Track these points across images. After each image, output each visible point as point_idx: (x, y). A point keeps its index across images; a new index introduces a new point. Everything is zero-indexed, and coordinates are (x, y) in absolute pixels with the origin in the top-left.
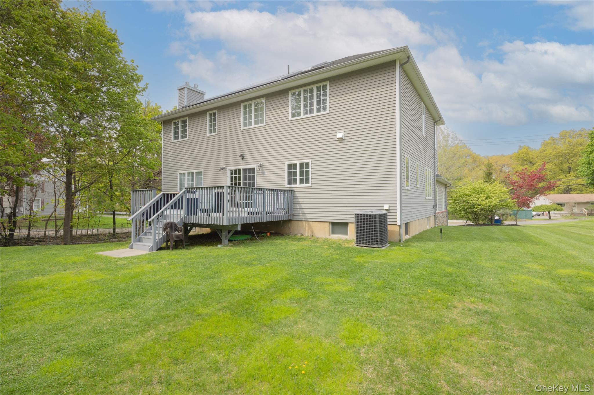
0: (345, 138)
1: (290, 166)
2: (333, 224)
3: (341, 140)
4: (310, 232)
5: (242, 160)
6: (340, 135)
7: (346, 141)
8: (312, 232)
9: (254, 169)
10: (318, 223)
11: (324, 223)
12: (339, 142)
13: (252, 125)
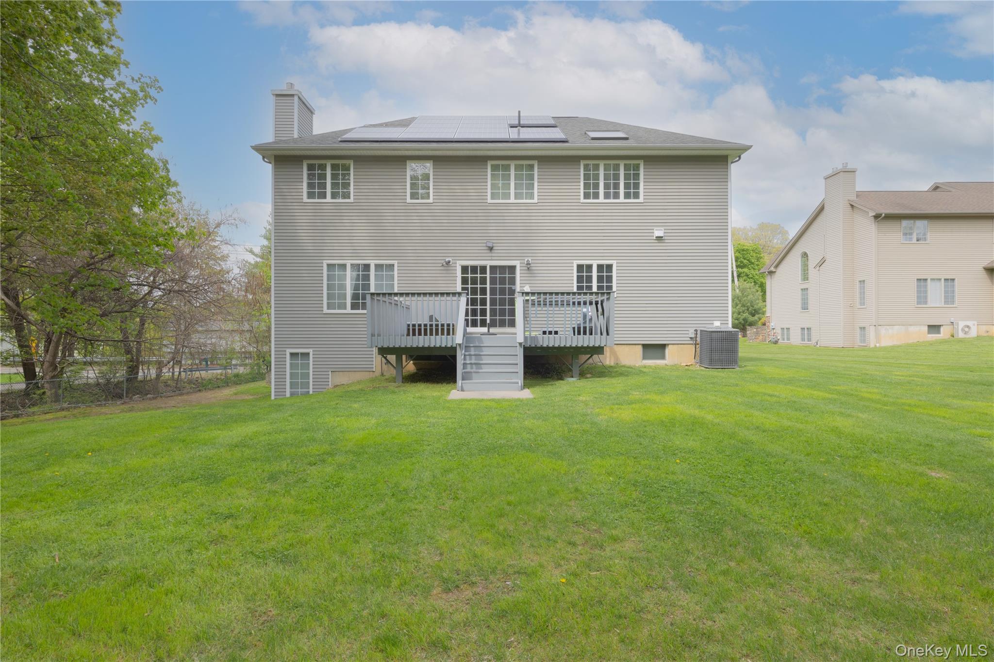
0: (666, 238)
1: (580, 268)
2: (646, 347)
3: (659, 238)
4: (613, 358)
5: (489, 251)
6: (658, 233)
7: (666, 241)
8: (617, 358)
10: (626, 346)
11: (634, 346)
12: (656, 241)
13: (509, 199)
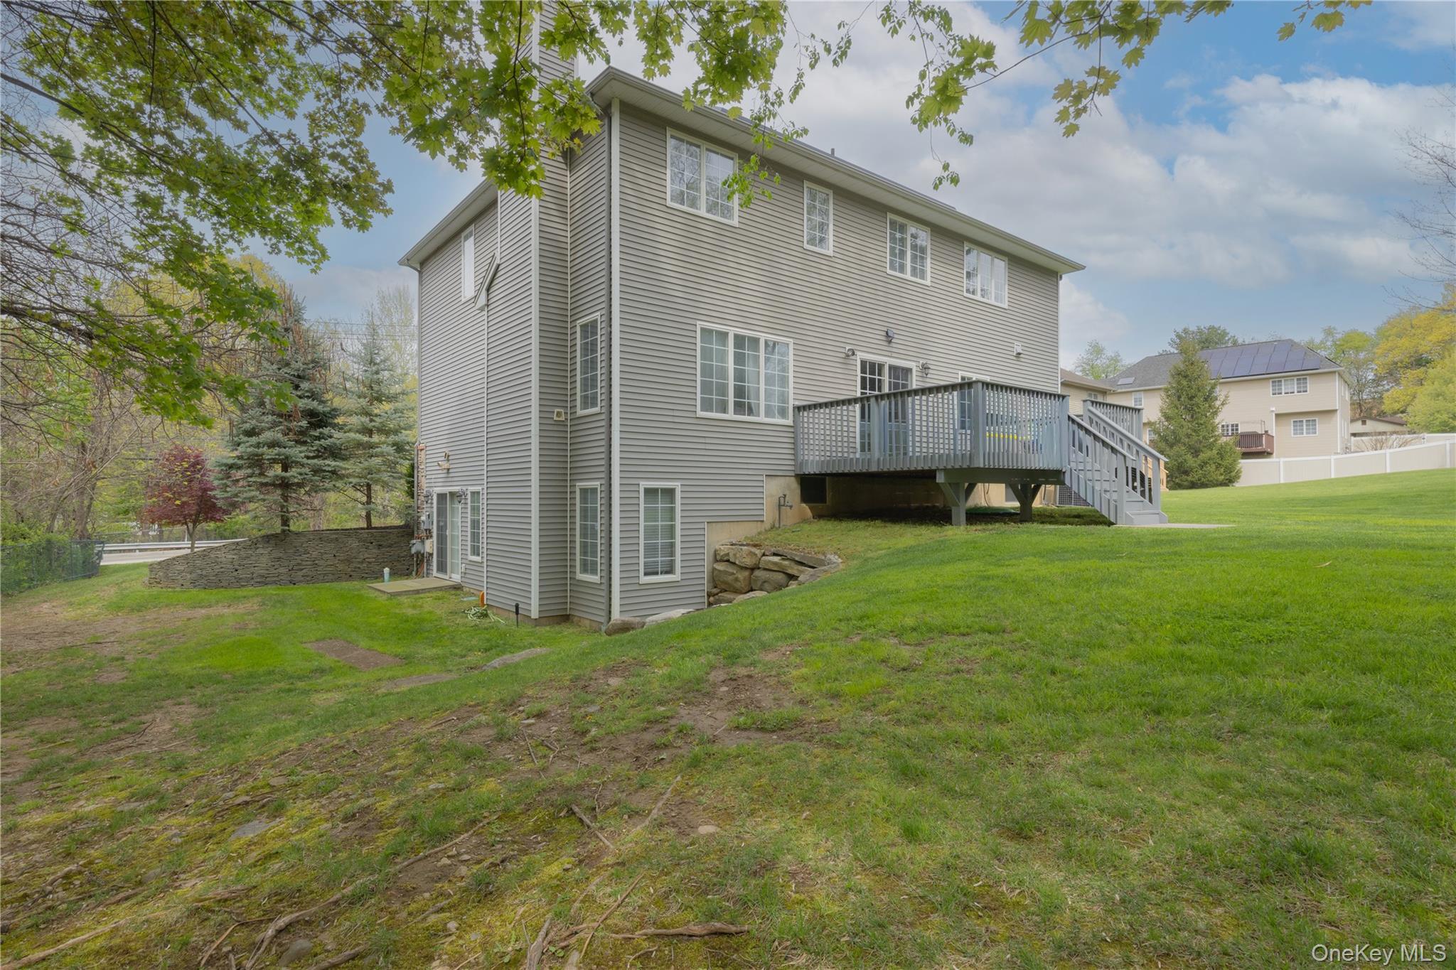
3: (1018, 355)
5: (888, 344)
6: (1018, 348)
7: (1022, 360)
9: (910, 370)
12: (1016, 359)
13: (906, 274)
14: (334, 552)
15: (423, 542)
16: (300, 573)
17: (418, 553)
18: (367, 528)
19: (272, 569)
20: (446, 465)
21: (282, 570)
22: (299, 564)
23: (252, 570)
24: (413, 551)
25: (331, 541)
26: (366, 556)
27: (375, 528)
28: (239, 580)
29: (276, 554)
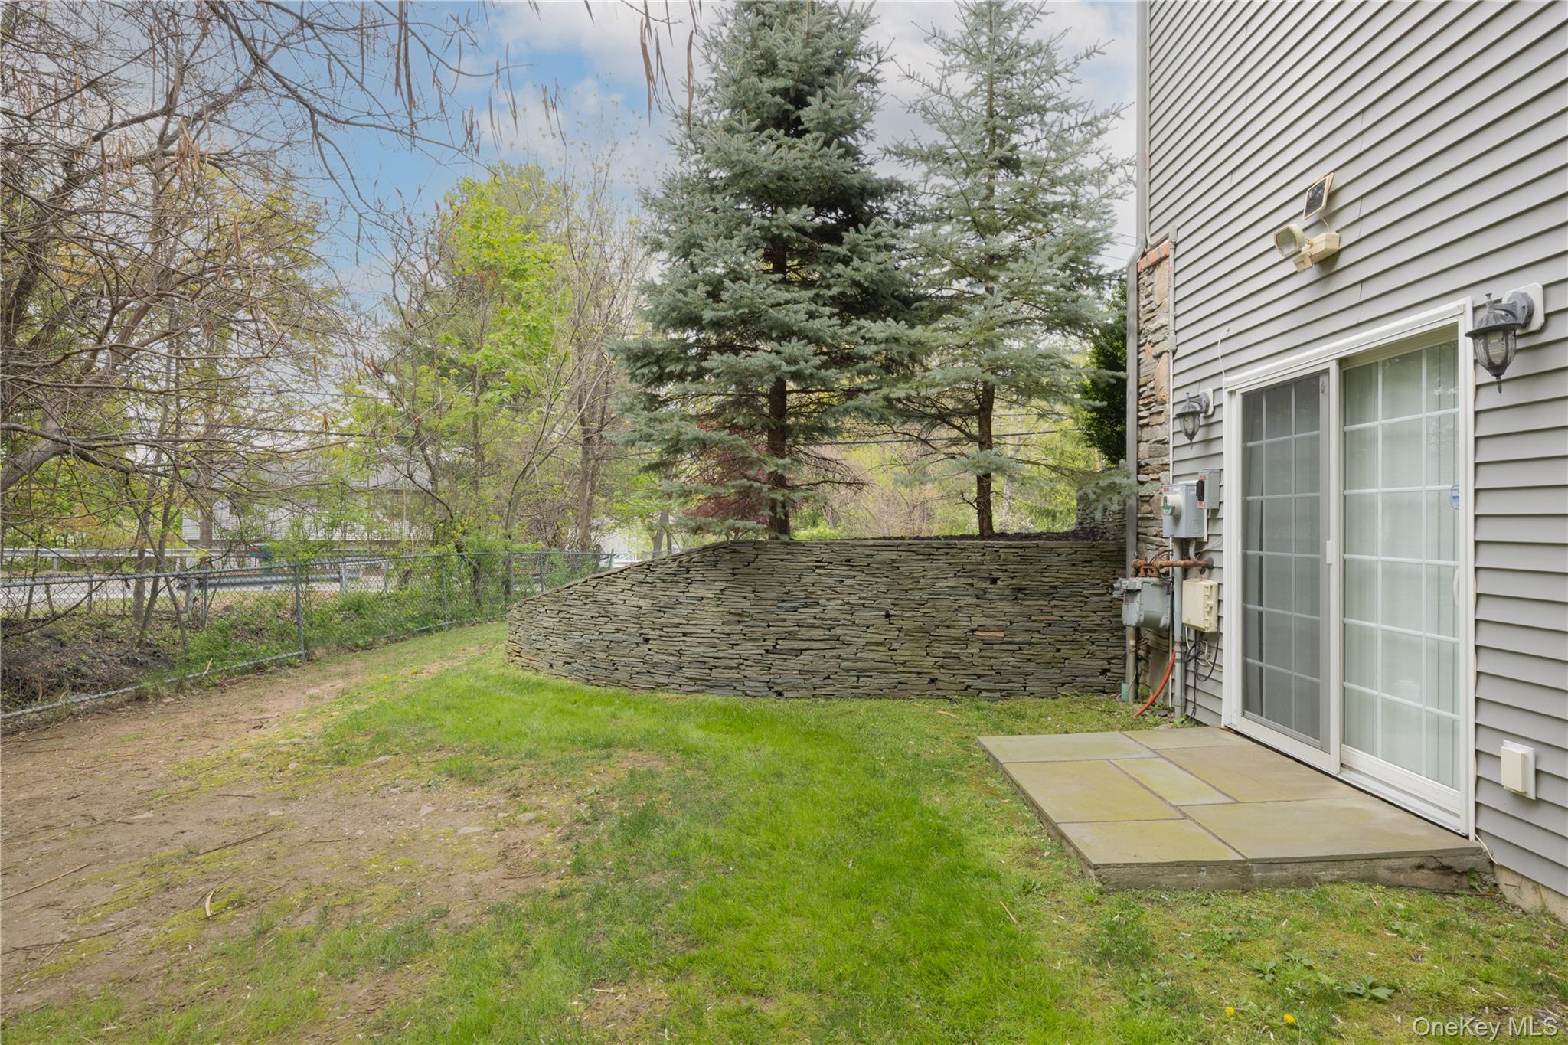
14: (886, 604)
15: (1167, 587)
16: (794, 663)
17: (1150, 623)
18: (982, 536)
19: (724, 645)
20: (1321, 242)
21: (750, 650)
22: (791, 636)
23: (679, 643)
24: (1132, 614)
25: (876, 571)
26: (979, 620)
27: (1003, 535)
28: (652, 667)
29: (736, 601)
